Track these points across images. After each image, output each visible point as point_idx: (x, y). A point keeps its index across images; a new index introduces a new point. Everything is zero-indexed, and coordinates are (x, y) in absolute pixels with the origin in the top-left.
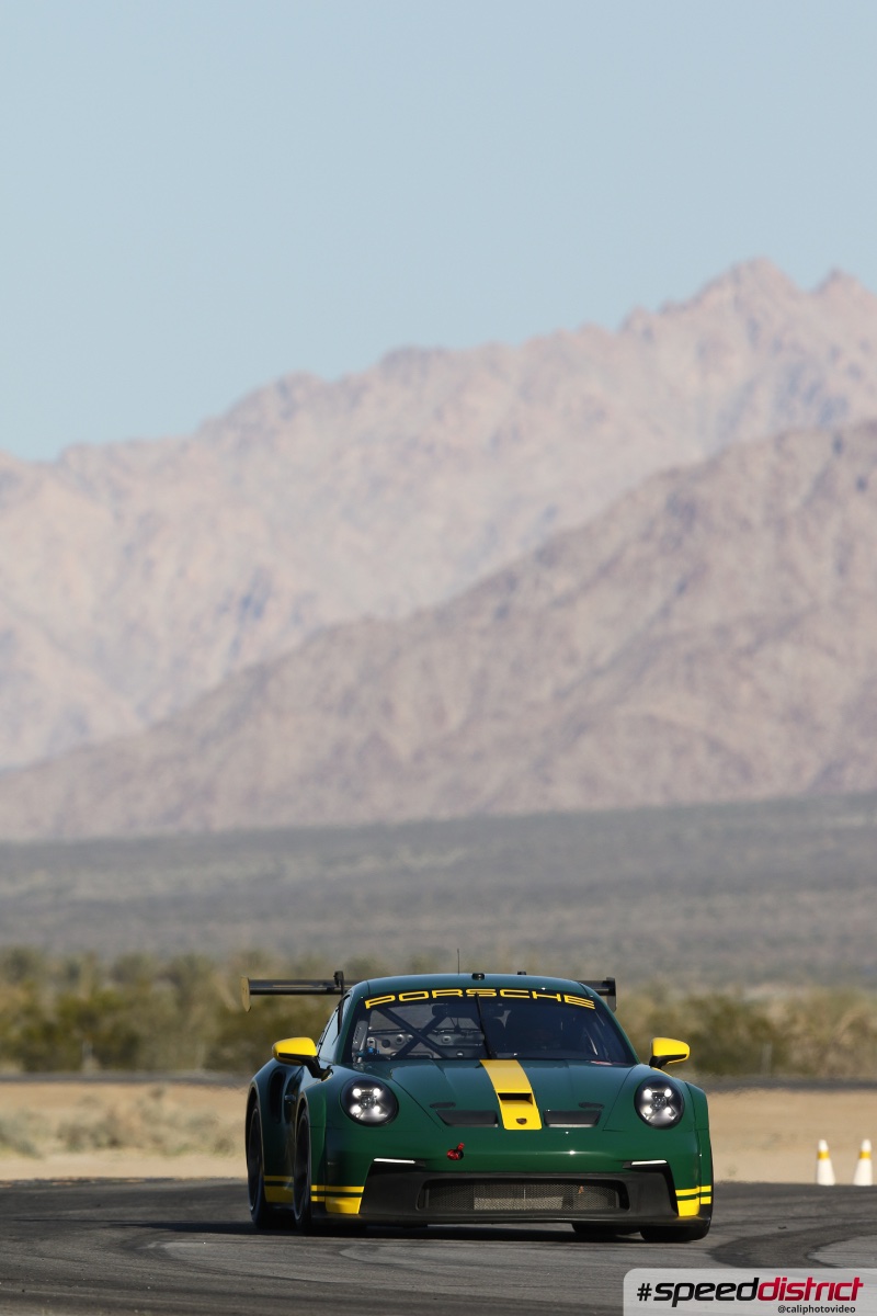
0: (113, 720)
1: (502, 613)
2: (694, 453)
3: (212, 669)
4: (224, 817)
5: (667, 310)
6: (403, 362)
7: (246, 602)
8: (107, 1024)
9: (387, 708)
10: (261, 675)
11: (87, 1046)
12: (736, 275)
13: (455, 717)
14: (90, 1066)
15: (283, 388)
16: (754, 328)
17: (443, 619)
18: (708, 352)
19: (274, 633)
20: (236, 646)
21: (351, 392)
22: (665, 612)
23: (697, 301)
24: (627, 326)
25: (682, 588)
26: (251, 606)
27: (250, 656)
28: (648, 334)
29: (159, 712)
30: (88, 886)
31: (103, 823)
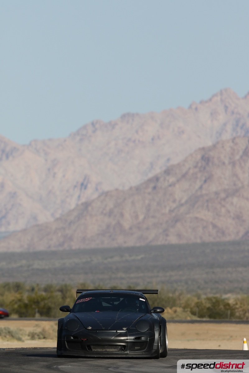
0: (44, 217)
1: (155, 188)
2: (209, 143)
3: (72, 203)
4: (76, 245)
5: (201, 102)
6: (127, 117)
7: (82, 184)
8: (42, 304)
9: (122, 215)
10: (87, 205)
11: (37, 310)
12: (221, 93)
13: (141, 217)
14: (37, 315)
15: (93, 124)
16: (226, 108)
17: (138, 189)
18: (214, 114)
19: (90, 194)
20: (79, 197)
21: (112, 125)
22: (201, 188)
23: (210, 100)
24: (190, 107)
25: (205, 181)
26: (83, 186)
27: (83, 200)
28: (196, 109)
29: (58, 216)
30: (37, 265)
31: (41, 247)
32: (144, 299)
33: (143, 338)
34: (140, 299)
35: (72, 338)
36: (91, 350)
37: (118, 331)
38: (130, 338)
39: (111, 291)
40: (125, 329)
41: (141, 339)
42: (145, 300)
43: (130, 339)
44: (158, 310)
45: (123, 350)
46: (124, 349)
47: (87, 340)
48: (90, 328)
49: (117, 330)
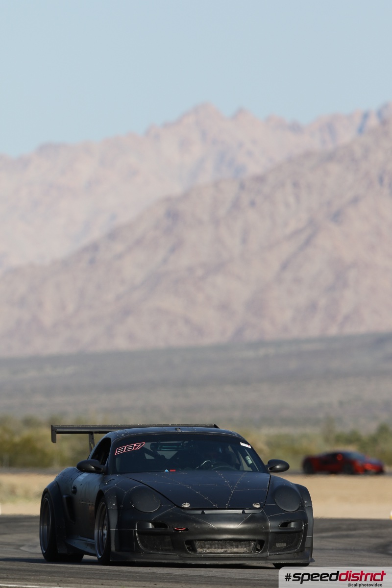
32: (249, 444)
33: (293, 525)
34: (242, 444)
35: (150, 526)
36: (194, 550)
37: (246, 511)
38: (272, 525)
39: (176, 429)
40: (257, 506)
41: (290, 526)
42: (250, 447)
43: (273, 527)
44: (278, 467)
45: (258, 550)
46: (261, 548)
47: (187, 529)
48: (186, 506)
49: (243, 509)
